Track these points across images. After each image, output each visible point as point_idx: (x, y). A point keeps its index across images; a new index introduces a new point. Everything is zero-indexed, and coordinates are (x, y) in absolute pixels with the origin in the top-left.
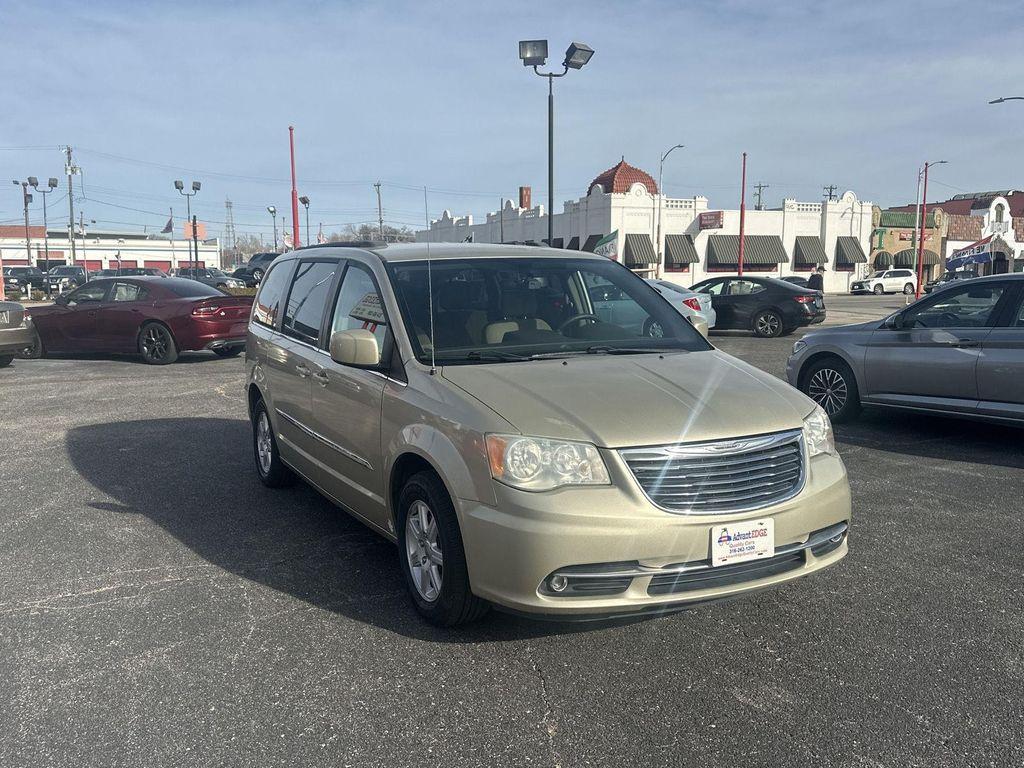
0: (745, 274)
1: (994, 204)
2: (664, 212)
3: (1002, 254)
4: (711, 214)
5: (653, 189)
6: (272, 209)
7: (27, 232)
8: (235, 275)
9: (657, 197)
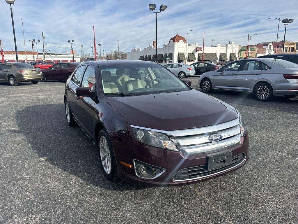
1: (269, 45)
2: (188, 47)
4: (199, 48)
7: (33, 53)
9: (186, 43)
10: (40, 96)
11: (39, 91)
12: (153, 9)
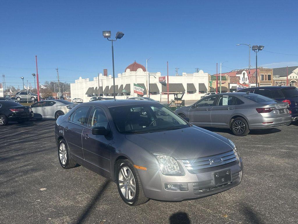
4: (162, 77)
5: (144, 70)
6: (22, 78)
12: (108, 37)
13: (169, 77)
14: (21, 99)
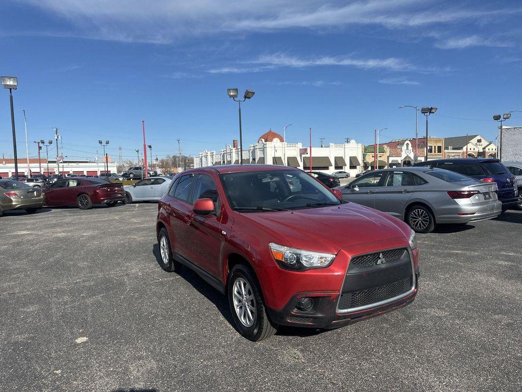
0: (313, 171)
1: (406, 143)
2: (286, 149)
3: (410, 161)
4: (303, 149)
5: (282, 140)
6: (137, 150)
7: (40, 161)
8: (122, 176)
9: (283, 143)
10: (57, 233)
11: (54, 226)
12: (233, 97)
13: (312, 148)
14: (134, 176)
